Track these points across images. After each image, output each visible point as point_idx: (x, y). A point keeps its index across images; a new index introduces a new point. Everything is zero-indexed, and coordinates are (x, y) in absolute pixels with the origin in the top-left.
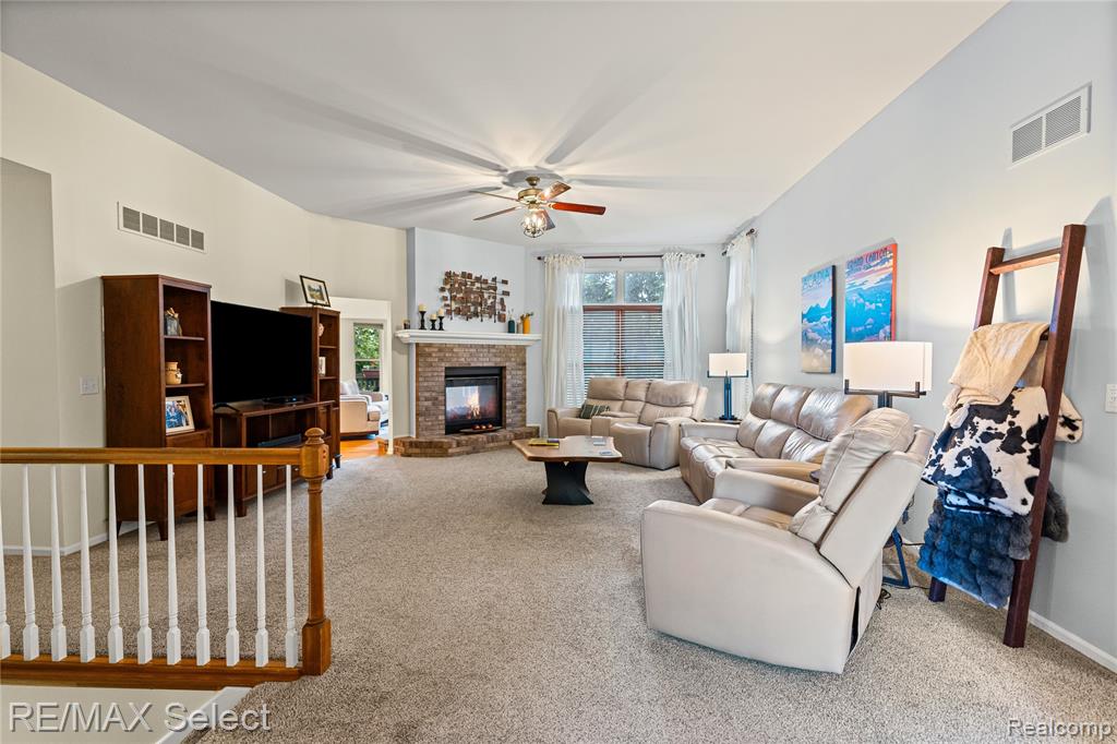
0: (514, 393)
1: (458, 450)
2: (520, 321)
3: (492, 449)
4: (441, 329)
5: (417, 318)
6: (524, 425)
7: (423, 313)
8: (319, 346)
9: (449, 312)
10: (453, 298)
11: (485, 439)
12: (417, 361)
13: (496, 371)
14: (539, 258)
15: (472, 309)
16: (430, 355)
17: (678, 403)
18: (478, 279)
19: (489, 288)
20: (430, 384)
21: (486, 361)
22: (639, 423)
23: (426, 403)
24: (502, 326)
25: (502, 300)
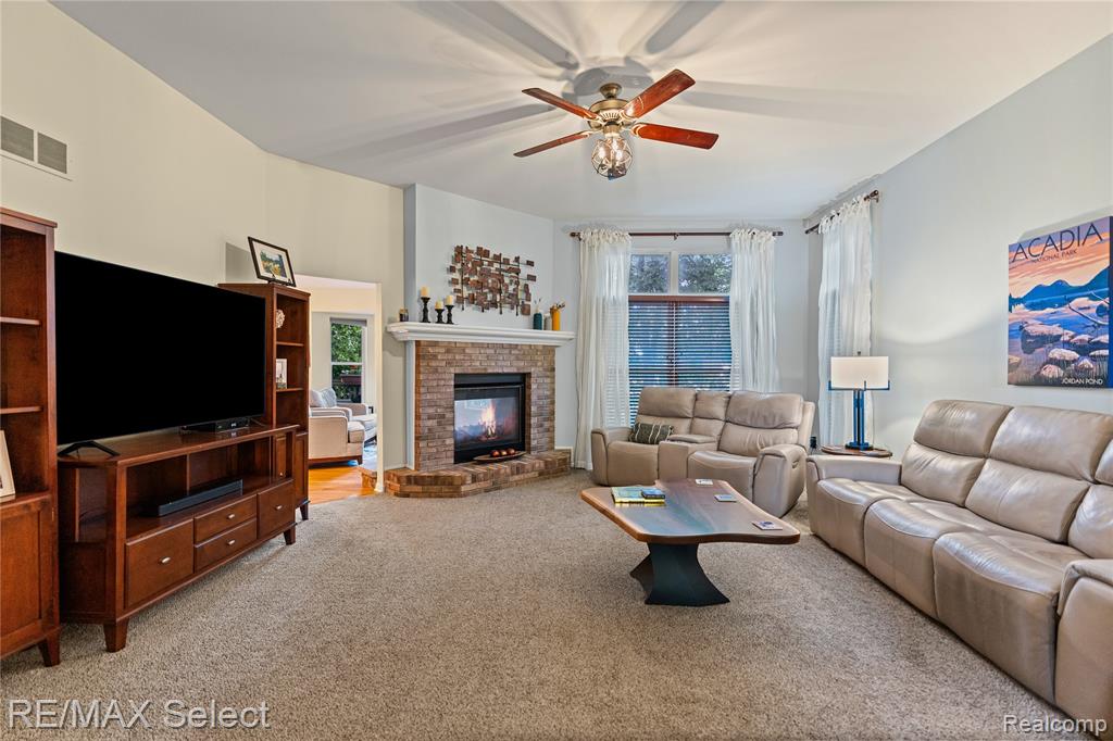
0: (540, 407)
1: (474, 486)
2: (548, 315)
3: (517, 483)
4: (449, 322)
5: (417, 309)
6: (553, 448)
7: (426, 300)
8: (275, 343)
9: (460, 300)
10: (465, 282)
11: (508, 471)
12: (418, 366)
13: (518, 379)
14: (573, 235)
15: (490, 296)
16: (434, 357)
17: (776, 424)
18: (497, 258)
19: (509, 271)
20: (435, 396)
21: (508, 366)
22: (719, 450)
23: (431, 423)
24: (526, 320)
25: (526, 286)
